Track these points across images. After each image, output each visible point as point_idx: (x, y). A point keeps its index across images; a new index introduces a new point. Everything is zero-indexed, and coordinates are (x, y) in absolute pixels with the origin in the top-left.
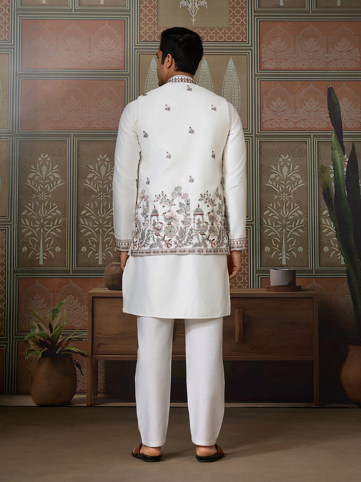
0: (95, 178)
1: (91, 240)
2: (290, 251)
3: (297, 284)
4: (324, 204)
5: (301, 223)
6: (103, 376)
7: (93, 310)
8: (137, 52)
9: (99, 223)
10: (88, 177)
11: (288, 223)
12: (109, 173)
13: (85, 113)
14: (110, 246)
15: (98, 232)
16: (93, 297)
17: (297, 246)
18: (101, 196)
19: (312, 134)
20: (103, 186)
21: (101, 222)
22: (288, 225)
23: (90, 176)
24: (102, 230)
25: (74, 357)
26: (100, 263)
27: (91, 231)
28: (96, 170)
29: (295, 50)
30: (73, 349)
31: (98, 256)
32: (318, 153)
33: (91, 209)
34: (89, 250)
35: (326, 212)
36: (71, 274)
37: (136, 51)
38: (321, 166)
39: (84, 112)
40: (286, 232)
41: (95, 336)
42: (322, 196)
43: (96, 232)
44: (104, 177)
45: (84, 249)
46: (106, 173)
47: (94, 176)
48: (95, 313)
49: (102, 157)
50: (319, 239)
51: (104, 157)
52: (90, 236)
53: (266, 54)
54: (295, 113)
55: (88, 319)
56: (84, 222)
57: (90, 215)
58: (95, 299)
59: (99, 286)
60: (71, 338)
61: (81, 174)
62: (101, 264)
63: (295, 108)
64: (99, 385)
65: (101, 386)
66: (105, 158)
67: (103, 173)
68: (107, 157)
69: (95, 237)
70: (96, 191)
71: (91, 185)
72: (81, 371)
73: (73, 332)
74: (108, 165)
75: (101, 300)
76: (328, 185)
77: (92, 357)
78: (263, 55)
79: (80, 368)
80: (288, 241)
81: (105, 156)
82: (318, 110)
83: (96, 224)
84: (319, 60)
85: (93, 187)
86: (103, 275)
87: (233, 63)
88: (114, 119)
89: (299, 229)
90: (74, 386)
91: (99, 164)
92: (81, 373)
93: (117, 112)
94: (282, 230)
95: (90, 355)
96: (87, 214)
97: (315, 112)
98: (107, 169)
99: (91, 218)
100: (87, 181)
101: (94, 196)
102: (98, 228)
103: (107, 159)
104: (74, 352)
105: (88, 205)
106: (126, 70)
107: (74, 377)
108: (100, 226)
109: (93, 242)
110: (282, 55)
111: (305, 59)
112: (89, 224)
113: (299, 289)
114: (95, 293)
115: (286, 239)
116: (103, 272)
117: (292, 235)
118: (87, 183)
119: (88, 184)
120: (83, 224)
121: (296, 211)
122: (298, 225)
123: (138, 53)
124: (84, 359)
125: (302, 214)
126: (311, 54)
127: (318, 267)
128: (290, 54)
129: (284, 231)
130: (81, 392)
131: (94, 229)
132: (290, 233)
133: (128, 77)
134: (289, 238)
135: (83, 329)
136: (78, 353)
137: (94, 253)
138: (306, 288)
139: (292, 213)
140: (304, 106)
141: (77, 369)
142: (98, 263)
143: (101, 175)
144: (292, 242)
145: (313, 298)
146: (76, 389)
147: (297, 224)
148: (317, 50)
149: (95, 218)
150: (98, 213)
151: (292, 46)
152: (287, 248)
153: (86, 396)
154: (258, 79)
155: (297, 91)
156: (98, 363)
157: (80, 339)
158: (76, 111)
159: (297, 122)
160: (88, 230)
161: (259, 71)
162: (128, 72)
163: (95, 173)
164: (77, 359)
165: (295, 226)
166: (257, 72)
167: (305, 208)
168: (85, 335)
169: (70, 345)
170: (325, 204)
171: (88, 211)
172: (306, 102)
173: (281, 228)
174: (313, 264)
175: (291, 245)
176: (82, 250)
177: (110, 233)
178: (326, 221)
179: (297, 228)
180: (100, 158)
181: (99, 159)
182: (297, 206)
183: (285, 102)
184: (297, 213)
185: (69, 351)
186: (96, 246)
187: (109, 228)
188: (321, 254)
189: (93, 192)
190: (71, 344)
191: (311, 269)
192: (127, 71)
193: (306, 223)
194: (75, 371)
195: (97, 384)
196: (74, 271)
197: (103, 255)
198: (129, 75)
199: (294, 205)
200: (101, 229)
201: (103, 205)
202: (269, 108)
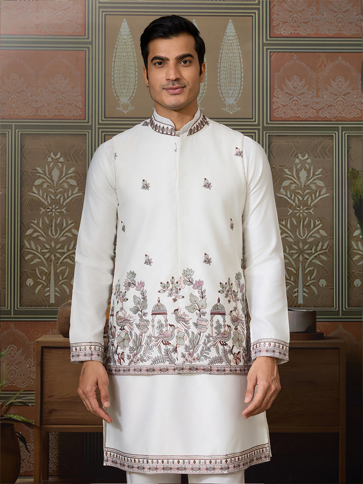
0: (45, 186)
1: (39, 269)
2: (308, 285)
3: (318, 331)
4: (355, 222)
5: (324, 248)
6: (56, 453)
7: (42, 365)
8: (103, 11)
9: (51, 246)
10: (35, 184)
11: (306, 247)
12: (64, 179)
13: (31, 96)
14: (65, 279)
15: (49, 260)
16: (43, 348)
17: (319, 278)
18: (54, 210)
19: (340, 126)
20: (56, 196)
21: (53, 245)
22: (306, 250)
23: (38, 182)
24: (55, 256)
25: (17, 427)
26: (52, 301)
27: (40, 258)
28: (46, 175)
29: (318, 9)
30: (15, 417)
31: (49, 291)
32: (348, 152)
33: (40, 228)
34: (36, 284)
35: (357, 233)
36: (12, 316)
37: (101, 10)
38: (352, 169)
39: (29, 94)
40: (303, 259)
41: (46, 400)
42: (352, 211)
43: (47, 259)
44: (57, 184)
45: (30, 282)
46: (60, 179)
47: (43, 183)
48: (46, 369)
49: (54, 157)
50: (348, 269)
51: (57, 157)
52: (38, 264)
53: (278, 15)
54: (318, 96)
55: (35, 376)
56: (30, 245)
57: (38, 236)
58: (45, 350)
59: (51, 332)
60: (12, 403)
61: (25, 180)
62: (54, 302)
63: (318, 90)
64: (51, 465)
65: (53, 466)
66: (59, 158)
67: (55, 178)
68: (61, 157)
69: (45, 266)
70: (46, 203)
71: (39, 194)
72: (26, 446)
73: (16, 394)
74: (63, 167)
75: (53, 351)
76: (360, 196)
77: (40, 428)
78: (274, 16)
79: (25, 443)
80: (306, 272)
81: (59, 155)
82: (349, 93)
83: (47, 249)
84: (351, 23)
85: (43, 197)
86: (56, 318)
87: (233, 28)
88: (71, 105)
89: (321, 256)
90: (18, 466)
91: (51, 166)
92: (27, 449)
93: (75, 95)
94: (298, 257)
95: (39, 425)
96: (35, 235)
97: (344, 95)
98: (61, 173)
99: (39, 240)
100: (34, 190)
101: (43, 210)
102: (48, 255)
103: (62, 160)
104: (17, 421)
105: (36, 222)
106: (86, 37)
107: (17, 454)
108: (52, 251)
109: (42, 273)
110: (300, 17)
111: (332, 22)
112: (37, 248)
113: (321, 336)
114: (45, 342)
115: (304, 270)
116: (55, 313)
117: (311, 264)
118: (34, 193)
119: (36, 194)
120: (28, 249)
121: (317, 232)
122: (320, 251)
123: (104, 13)
124: (31, 430)
125: (326, 235)
126: (340, 15)
127: (346, 307)
128: (312, 15)
129: (301, 258)
130: (27, 475)
131: (43, 254)
132: (309, 261)
133: (90, 46)
134: (308, 267)
135: (28, 391)
136: (23, 422)
137: (44, 287)
138: (330, 335)
139: (312, 234)
140: (329, 87)
141: (21, 444)
142: (49, 302)
143: (53, 181)
144: (311, 272)
145: (338, 349)
146: (19, 470)
147: (319, 248)
148: (348, 10)
149: (44, 240)
150: (50, 234)
151: (314, 4)
152: (305, 281)
153: (32, 480)
154: (267, 49)
155: (320, 66)
156: (49, 435)
157: (25, 404)
158: (18, 93)
159: (320, 109)
160: (35, 257)
161: (268, 38)
162: (90, 40)
163: (45, 179)
164: (21, 430)
165: (316, 251)
166: (267, 40)
167: (329, 228)
168: (32, 398)
169: (12, 412)
170: (357, 221)
171: (36, 231)
172: (332, 82)
173: (297, 255)
174: (340, 303)
175: (310, 278)
176: (28, 283)
177: (65, 260)
178: (357, 245)
179: (319, 255)
180: (52, 158)
181: (50, 159)
182: (319, 225)
183: (304, 81)
184: (319, 233)
185: (10, 419)
186: (47, 278)
187: (64, 253)
188: (350, 290)
189: (42, 205)
190: (12, 410)
191: (337, 309)
192: (88, 38)
193: (331, 247)
194: (18, 447)
195: (48, 463)
196: (16, 312)
197: (55, 289)
198: (91, 43)
199: (315, 223)
200: (53, 255)
201: (56, 222)
202: (282, 90)
